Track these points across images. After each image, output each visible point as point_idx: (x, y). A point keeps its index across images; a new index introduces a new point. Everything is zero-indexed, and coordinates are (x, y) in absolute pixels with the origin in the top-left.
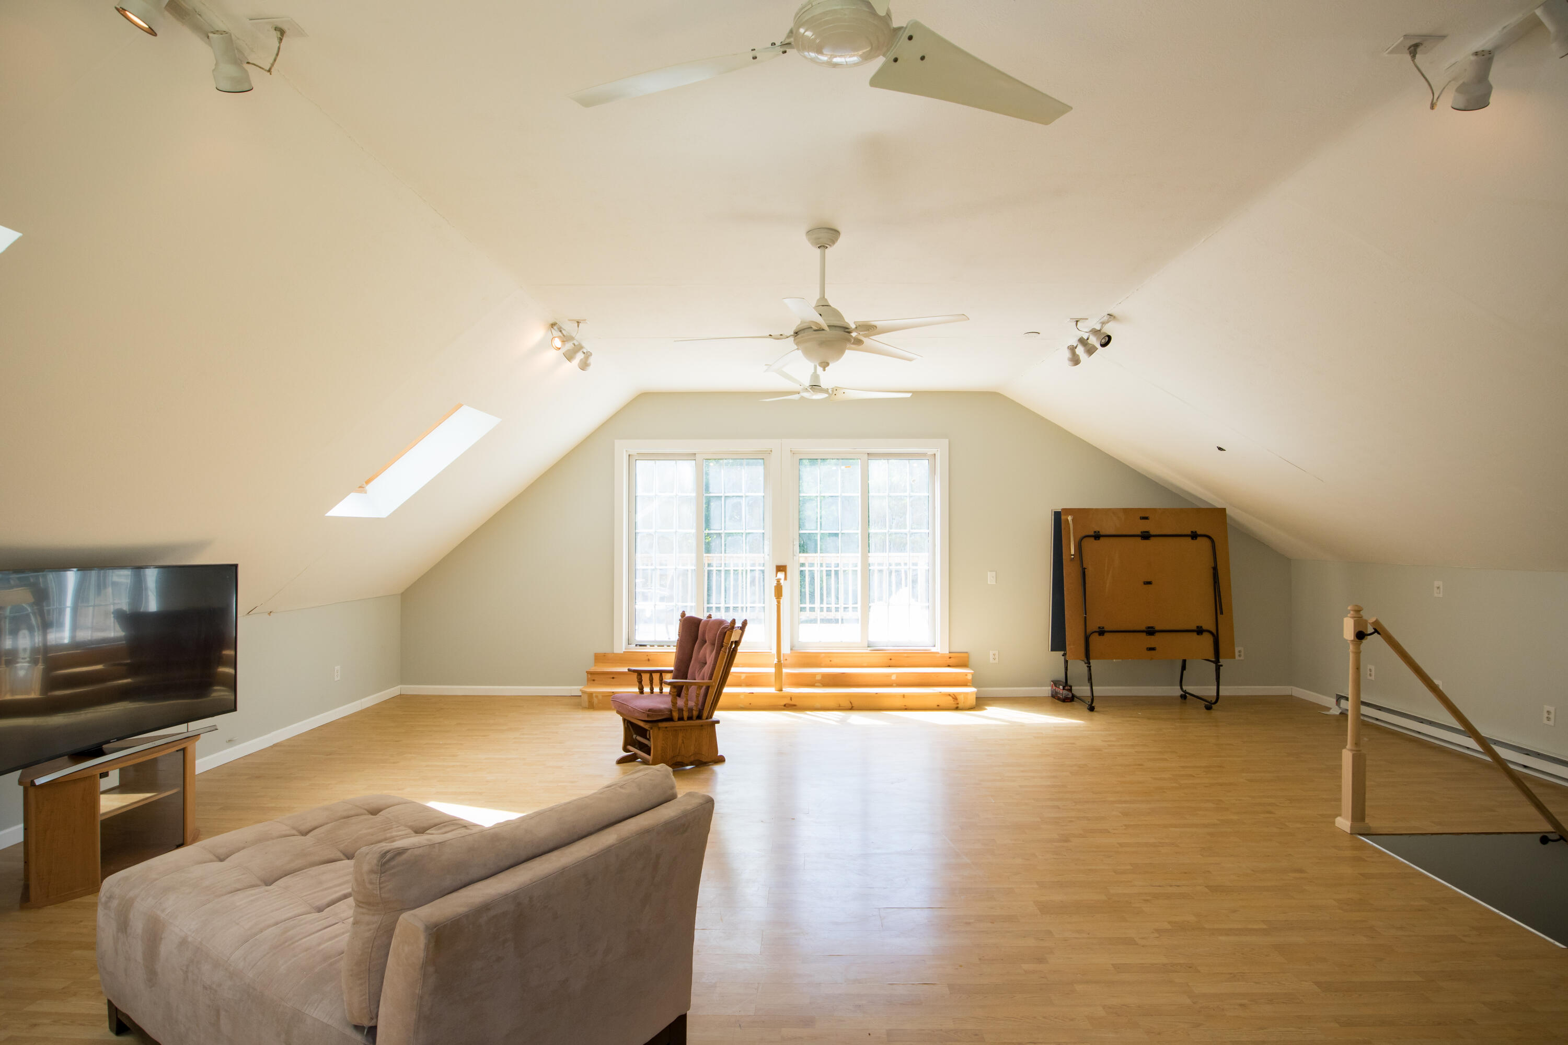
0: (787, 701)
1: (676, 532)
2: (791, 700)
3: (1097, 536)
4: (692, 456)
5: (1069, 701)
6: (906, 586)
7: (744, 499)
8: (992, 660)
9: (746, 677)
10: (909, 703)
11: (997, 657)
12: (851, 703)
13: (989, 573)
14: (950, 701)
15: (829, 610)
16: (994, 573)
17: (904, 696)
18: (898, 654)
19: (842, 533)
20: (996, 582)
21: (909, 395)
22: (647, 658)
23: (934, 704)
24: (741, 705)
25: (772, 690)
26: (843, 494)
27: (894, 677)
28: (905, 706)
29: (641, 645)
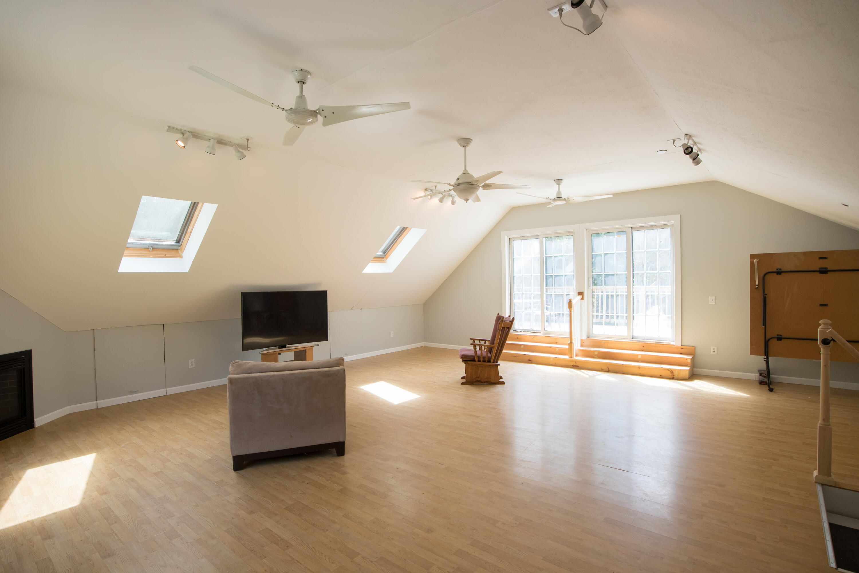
0: (574, 364)
1: (532, 275)
2: (576, 363)
3: (779, 272)
4: (537, 237)
5: (765, 384)
6: (657, 305)
7: (563, 257)
8: (712, 353)
9: (559, 350)
10: (642, 372)
11: (716, 350)
12: (608, 368)
13: (710, 297)
14: (668, 374)
15: (612, 317)
16: (714, 297)
17: (639, 368)
18: (649, 345)
19: (617, 274)
20: (715, 303)
21: (611, 196)
22: (517, 337)
23: (658, 374)
24: (551, 363)
25: (567, 357)
26: (617, 252)
27: (640, 357)
28: (640, 373)
29: (516, 331)
